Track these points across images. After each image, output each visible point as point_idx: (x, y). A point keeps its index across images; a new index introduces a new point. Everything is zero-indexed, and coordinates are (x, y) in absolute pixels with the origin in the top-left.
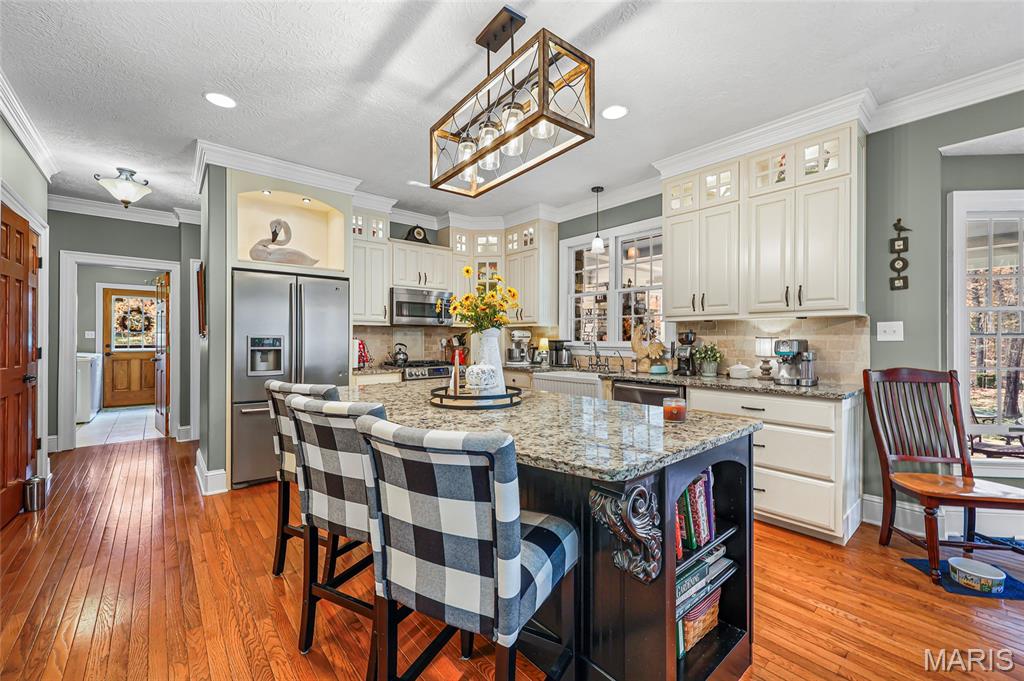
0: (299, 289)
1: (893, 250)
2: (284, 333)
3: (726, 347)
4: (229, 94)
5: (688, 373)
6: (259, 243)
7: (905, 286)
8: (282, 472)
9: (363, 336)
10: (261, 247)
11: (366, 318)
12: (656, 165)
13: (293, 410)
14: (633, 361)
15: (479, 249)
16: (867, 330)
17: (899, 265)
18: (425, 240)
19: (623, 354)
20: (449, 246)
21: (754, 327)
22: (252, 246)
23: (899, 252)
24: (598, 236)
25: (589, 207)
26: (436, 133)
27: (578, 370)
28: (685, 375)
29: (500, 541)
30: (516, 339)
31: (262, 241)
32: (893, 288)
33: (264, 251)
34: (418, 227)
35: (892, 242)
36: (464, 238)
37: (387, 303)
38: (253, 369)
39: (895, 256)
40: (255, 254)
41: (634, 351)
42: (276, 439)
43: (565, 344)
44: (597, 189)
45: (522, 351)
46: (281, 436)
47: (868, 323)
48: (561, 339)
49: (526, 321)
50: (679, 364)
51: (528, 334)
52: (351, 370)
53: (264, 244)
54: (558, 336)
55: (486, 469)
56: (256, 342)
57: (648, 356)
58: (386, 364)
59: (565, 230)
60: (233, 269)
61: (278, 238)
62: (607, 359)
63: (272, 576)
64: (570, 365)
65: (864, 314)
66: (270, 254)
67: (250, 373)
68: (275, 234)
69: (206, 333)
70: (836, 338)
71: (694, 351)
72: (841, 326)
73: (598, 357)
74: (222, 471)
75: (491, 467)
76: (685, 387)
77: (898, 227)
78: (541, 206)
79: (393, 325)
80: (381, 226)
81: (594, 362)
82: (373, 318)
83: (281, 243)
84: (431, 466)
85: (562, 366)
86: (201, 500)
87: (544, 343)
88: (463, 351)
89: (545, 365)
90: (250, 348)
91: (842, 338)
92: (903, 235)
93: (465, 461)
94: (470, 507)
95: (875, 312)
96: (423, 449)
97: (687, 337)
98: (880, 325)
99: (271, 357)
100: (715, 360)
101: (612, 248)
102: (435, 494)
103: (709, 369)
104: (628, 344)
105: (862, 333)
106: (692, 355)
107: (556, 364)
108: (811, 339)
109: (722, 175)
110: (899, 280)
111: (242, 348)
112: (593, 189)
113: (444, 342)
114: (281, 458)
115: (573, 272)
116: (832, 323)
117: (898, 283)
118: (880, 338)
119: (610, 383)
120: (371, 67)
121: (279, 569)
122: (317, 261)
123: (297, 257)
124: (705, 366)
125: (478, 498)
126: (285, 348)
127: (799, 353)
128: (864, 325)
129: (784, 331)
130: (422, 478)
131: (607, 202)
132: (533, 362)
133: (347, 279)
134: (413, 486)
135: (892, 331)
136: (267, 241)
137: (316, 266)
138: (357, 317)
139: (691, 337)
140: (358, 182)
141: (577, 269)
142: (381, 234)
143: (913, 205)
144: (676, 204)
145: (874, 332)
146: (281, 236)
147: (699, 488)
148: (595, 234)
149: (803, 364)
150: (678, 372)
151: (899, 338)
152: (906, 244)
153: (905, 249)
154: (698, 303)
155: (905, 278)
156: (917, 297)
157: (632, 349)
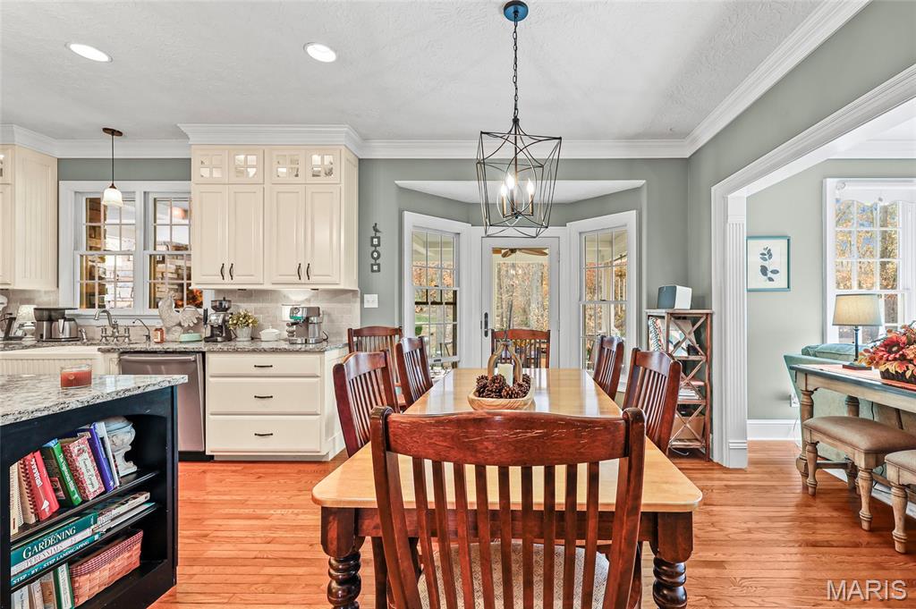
1: (372, 245)
3: (262, 313)
5: (219, 339)
7: (379, 271)
12: (184, 128)
14: (156, 330)
16: (359, 300)
17: (375, 255)
19: (147, 322)
21: (284, 296)
23: (376, 246)
24: (113, 187)
25: (103, 149)
27: (84, 344)
28: (216, 341)
32: (373, 271)
35: (372, 238)
39: (374, 248)
41: (161, 318)
43: (67, 312)
44: (113, 132)
47: (359, 295)
48: (61, 306)
50: (212, 331)
54: (57, 302)
57: (180, 325)
59: (69, 171)
62: (127, 329)
64: (75, 338)
65: (357, 289)
70: (339, 305)
71: (227, 318)
72: (344, 296)
73: (115, 326)
76: (204, 354)
77: (376, 231)
81: (109, 332)
85: (58, 340)
87: (30, 312)
89: (29, 341)
91: (345, 306)
92: (378, 234)
95: (365, 288)
97: (221, 304)
98: (365, 296)
100: (248, 325)
103: (243, 335)
104: (155, 312)
105: (355, 302)
106: (224, 321)
108: (323, 306)
109: (249, 157)
110: (376, 267)
112: (105, 130)
115: (83, 224)
116: (339, 294)
117: (375, 268)
118: (366, 305)
119: (115, 355)
124: (239, 332)
127: (307, 318)
128: (357, 297)
129: (306, 300)
131: (123, 150)
132: (8, 337)
135: (372, 301)
139: (226, 305)
141: (91, 220)
143: (383, 215)
144: (205, 172)
145: (362, 302)
147: (79, 446)
148: (110, 183)
149: (311, 327)
150: (211, 339)
151: (376, 306)
152: (379, 242)
153: (379, 245)
154: (227, 271)
155: (379, 265)
156: (385, 278)
157: (160, 317)
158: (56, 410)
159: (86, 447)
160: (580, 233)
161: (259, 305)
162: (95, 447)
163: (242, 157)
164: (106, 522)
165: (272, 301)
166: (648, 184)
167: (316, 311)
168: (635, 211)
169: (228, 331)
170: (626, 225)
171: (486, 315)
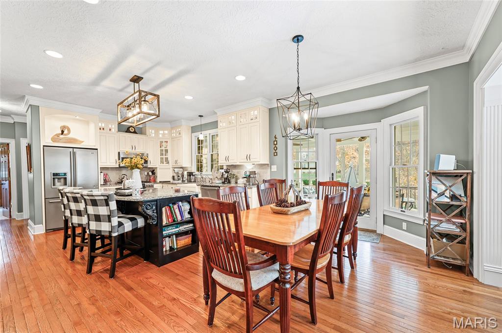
0: (74, 154)
2: (67, 171)
3: (238, 174)
4: (40, 85)
5: (226, 183)
6: (55, 135)
7: (277, 155)
8: (65, 216)
9: (106, 172)
10: (57, 137)
11: (107, 164)
12: (216, 111)
13: (65, 193)
14: (211, 179)
15: (161, 136)
16: (269, 168)
17: (275, 149)
18: (135, 132)
19: (210, 177)
20: (146, 134)
21: (243, 167)
22: (52, 136)
23: (275, 145)
25: (200, 122)
26: (119, 106)
29: (112, 214)
30: (176, 172)
31: (56, 134)
32: (274, 155)
33: (57, 138)
34: (131, 127)
35: (274, 141)
36: (153, 131)
37: (117, 158)
38: (54, 185)
40: (53, 139)
42: (62, 206)
43: (193, 173)
44: (201, 116)
45: (179, 176)
46: (64, 205)
47: (270, 166)
49: (179, 165)
50: (224, 180)
51: (182, 170)
52: (99, 185)
53: (58, 135)
54: (191, 170)
55: (107, 199)
56: (54, 175)
57: (217, 177)
58: (118, 183)
59: (194, 129)
60: (44, 146)
61: (64, 133)
62: (205, 179)
63: (62, 250)
64: (194, 182)
65: (269, 163)
66: (61, 139)
67: (53, 187)
68: (63, 132)
69: (32, 171)
70: (263, 170)
72: (264, 166)
73: (202, 178)
74: (41, 225)
75: (108, 199)
76: (220, 187)
77: (276, 138)
78: (182, 120)
79: (120, 167)
80: (113, 127)
81: (201, 180)
82: (111, 164)
83: (66, 135)
84: (96, 200)
86: (32, 237)
87: (185, 173)
88: (154, 177)
89: (186, 182)
90: (52, 177)
92: (276, 140)
93: (102, 198)
94: (105, 208)
95: (272, 163)
96: (93, 196)
98: (272, 166)
99: (62, 180)
100: (234, 178)
101: (208, 138)
102: (97, 206)
103: (233, 181)
106: (228, 176)
107: (190, 181)
110: (276, 154)
111: (49, 178)
112: (199, 116)
113: (146, 173)
114: (64, 212)
115: (197, 146)
116: (262, 166)
118: (272, 170)
119: (200, 187)
120: (96, 82)
121: (65, 247)
122: (83, 142)
123: (74, 140)
124: (231, 180)
125: (106, 206)
126: (68, 177)
127: (249, 176)
129: (251, 168)
130: (94, 203)
131: (204, 121)
132: (183, 181)
133: (97, 149)
134: (93, 205)
135: (274, 168)
136: (59, 134)
137: (82, 144)
138: (102, 164)
139: (228, 170)
140: (101, 111)
142: (113, 130)
144: (221, 124)
145: (271, 169)
146: (66, 132)
147: (176, 206)
148: (200, 133)
149: (251, 179)
150: (223, 183)
151: (276, 170)
152: (277, 142)
153: (277, 144)
154: (227, 159)
155: (277, 153)
156: (280, 158)
157: (212, 175)
158: (170, 197)
159: (177, 207)
160: (390, 125)
161: (238, 170)
162: (179, 208)
163: (230, 118)
164: (182, 228)
165: (241, 169)
166: (430, 88)
167: (254, 173)
168: (423, 107)
169: (229, 180)
170: (418, 117)
171: (333, 174)
